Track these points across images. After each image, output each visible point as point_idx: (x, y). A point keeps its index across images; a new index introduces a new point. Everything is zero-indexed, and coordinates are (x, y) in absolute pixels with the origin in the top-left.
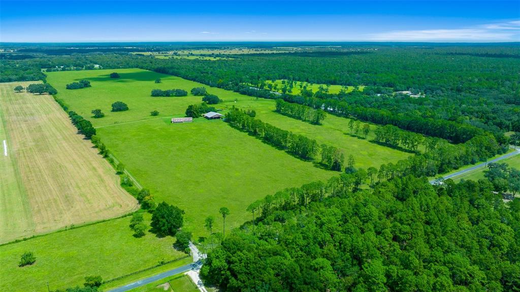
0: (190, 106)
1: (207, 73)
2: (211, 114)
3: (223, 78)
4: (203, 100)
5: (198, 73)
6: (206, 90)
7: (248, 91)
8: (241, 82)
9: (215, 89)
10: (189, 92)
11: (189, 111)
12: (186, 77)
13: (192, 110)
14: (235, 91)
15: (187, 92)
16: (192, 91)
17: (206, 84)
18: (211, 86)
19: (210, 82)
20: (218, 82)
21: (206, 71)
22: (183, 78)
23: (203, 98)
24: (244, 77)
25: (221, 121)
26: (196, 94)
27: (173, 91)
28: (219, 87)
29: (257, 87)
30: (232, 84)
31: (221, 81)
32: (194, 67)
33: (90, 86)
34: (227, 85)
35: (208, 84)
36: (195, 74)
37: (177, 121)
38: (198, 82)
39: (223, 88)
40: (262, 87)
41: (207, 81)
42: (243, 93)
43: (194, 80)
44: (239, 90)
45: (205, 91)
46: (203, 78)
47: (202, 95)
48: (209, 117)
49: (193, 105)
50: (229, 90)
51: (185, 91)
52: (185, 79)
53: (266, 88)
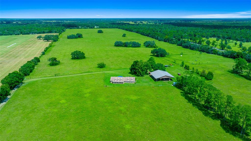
0: (135, 62)
1: (157, 31)
2: (158, 74)
3: (168, 35)
4: (151, 53)
5: (151, 31)
6: (156, 43)
7: (190, 46)
8: (181, 38)
9: (162, 43)
10: (142, 44)
11: (133, 67)
12: (143, 34)
13: (137, 68)
14: (178, 45)
15: (140, 44)
16: (144, 44)
17: (155, 39)
18: (160, 40)
19: (159, 37)
20: (164, 38)
21: (156, 30)
22: (141, 34)
23: (152, 51)
24: (183, 35)
25: (170, 85)
26: (147, 46)
27: (130, 43)
28: (165, 41)
29: (196, 43)
30: (175, 39)
31: (167, 37)
32: (149, 28)
33: (82, 37)
34: (171, 40)
35: (157, 39)
36: (149, 32)
37: (116, 81)
38: (151, 37)
39: (168, 42)
40: (200, 43)
41: (156, 37)
42: (186, 47)
43: (148, 36)
44: (182, 44)
45: (154, 44)
46: (154, 35)
47: (152, 47)
48: (156, 78)
49: (139, 60)
50: (173, 44)
51: (139, 43)
52: (142, 35)
53: (204, 43)
